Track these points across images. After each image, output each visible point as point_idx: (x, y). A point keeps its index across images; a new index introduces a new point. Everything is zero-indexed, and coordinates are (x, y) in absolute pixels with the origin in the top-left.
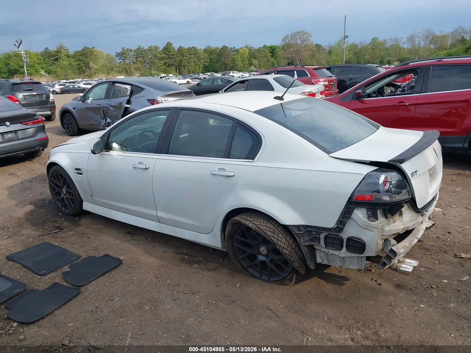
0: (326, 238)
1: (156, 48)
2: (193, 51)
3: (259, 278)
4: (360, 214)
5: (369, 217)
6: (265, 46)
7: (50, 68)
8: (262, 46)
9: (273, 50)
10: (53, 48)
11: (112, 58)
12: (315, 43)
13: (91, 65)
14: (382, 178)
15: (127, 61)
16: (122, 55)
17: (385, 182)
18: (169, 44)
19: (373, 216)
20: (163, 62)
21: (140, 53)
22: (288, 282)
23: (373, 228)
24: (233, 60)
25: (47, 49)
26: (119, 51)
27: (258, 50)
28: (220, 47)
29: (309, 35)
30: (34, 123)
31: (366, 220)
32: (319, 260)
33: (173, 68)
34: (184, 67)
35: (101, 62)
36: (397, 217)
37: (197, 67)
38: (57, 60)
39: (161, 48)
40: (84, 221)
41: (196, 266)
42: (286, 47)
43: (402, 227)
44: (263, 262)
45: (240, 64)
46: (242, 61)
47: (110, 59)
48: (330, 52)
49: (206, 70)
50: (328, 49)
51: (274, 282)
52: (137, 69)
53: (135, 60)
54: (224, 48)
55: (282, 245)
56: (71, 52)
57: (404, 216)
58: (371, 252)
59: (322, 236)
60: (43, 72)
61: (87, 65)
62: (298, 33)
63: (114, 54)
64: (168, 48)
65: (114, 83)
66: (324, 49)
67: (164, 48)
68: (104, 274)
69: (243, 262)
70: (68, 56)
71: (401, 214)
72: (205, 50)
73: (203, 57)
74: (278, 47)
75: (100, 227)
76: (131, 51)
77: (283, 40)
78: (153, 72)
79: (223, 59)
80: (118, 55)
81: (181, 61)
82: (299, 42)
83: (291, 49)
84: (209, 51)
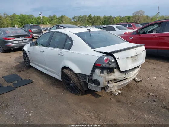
0: (88, 79)
1: (86, 16)
2: (99, 18)
3: (71, 92)
4: (97, 71)
5: (100, 72)
6: (126, 16)
7: (51, 22)
8: (125, 16)
9: (129, 18)
10: (52, 16)
11: (71, 19)
12: (146, 15)
13: (63, 21)
14: (105, 58)
15: (75, 21)
16: (74, 18)
17: (107, 60)
18: (90, 15)
19: (102, 72)
20: (88, 21)
21: (80, 18)
22: (79, 94)
23: (102, 76)
24: (113, 21)
25: (50, 16)
26: (73, 17)
27: (123, 18)
28: (109, 16)
29: (144, 12)
30: (29, 38)
31: (99, 73)
32: (88, 87)
33: (91, 23)
34: (95, 23)
35: (67, 21)
36: (112, 74)
37: (100, 23)
38: (53, 19)
39: (87, 16)
40: (31, 69)
41: (54, 86)
42: (135, 16)
43: (114, 77)
44: (72, 86)
45: (116, 22)
46: (117, 21)
47: (70, 20)
48: (152, 19)
49: (103, 24)
50: (151, 17)
51: (75, 94)
52: (79, 23)
53: (78, 20)
54: (111, 17)
55: (74, 80)
56: (58, 17)
57: (115, 73)
58: (102, 85)
59: (87, 78)
60: (48, 24)
61: (62, 22)
62: (139, 11)
63: (71, 18)
64: (90, 16)
65: (58, 26)
66: (150, 18)
67: (88, 16)
68: (25, 85)
69: (66, 86)
70: (57, 18)
71: (114, 73)
72: (104, 17)
73: (102, 19)
74: (131, 17)
75: (34, 71)
76: (77, 17)
77: (133, 14)
78: (84, 25)
79: (109, 20)
80: (73, 18)
81: (94, 21)
82: (140, 15)
83: (136, 17)
84: (105, 18)
